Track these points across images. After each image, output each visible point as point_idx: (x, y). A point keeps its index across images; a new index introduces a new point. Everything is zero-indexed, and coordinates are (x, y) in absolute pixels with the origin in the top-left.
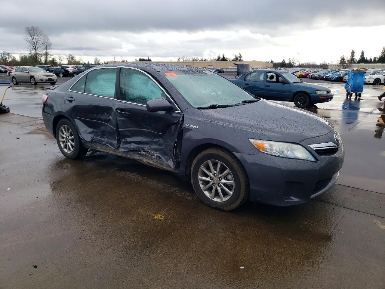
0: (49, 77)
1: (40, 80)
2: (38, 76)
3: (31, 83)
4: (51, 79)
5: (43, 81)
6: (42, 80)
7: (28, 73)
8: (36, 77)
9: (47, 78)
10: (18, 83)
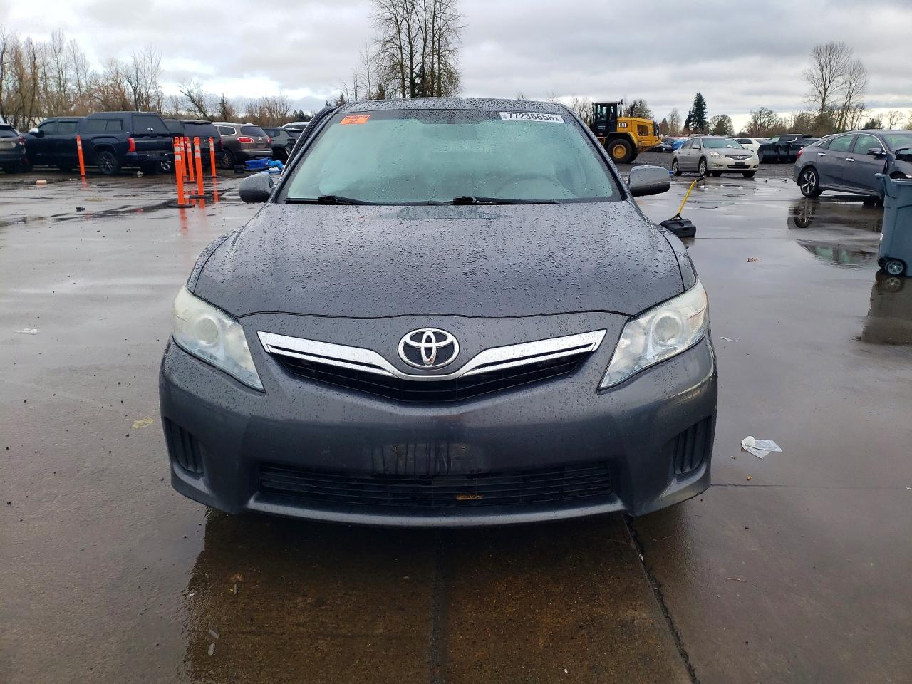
0: (739, 159)
1: (717, 165)
2: (715, 156)
3: (698, 172)
4: (742, 165)
5: (723, 168)
6: (720, 166)
7: (700, 149)
8: (709, 160)
9: (732, 161)
10: (681, 172)
